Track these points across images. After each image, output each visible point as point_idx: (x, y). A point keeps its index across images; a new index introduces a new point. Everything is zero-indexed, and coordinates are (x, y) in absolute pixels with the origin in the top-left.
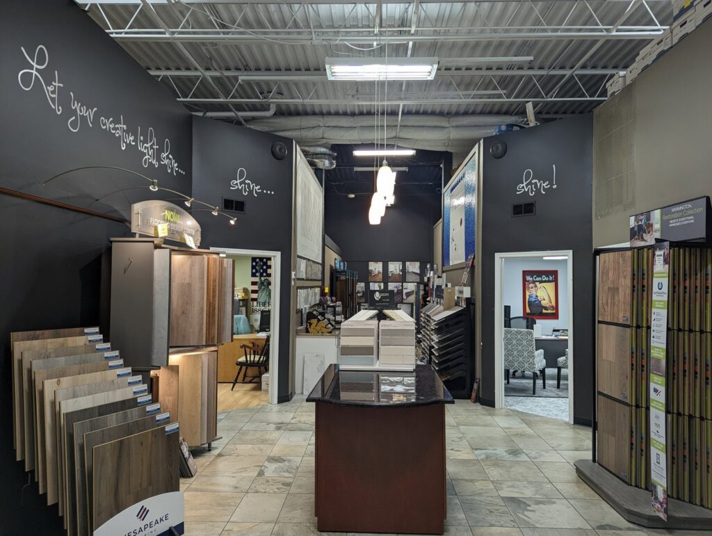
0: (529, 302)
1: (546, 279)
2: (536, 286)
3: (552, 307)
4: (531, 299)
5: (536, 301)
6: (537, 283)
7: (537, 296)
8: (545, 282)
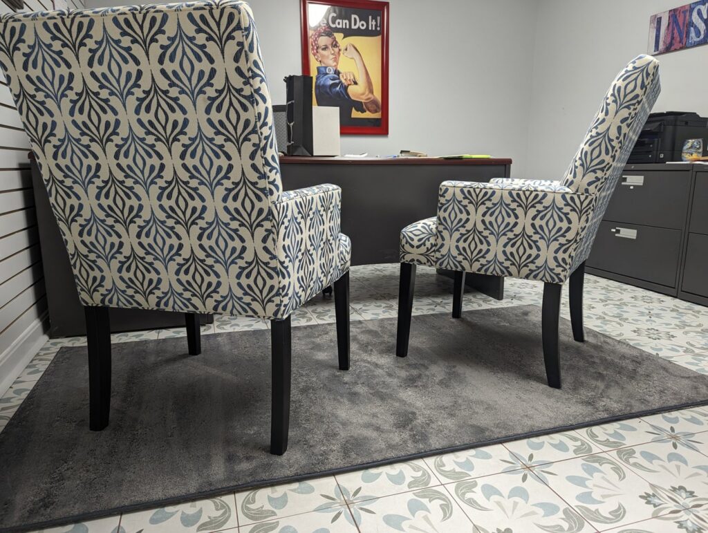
0: (318, 87)
1: (359, 24)
2: (335, 45)
3: (374, 102)
4: (322, 81)
5: (335, 85)
6: (339, 36)
7: (337, 73)
8: (359, 33)
